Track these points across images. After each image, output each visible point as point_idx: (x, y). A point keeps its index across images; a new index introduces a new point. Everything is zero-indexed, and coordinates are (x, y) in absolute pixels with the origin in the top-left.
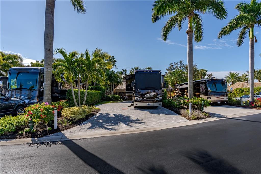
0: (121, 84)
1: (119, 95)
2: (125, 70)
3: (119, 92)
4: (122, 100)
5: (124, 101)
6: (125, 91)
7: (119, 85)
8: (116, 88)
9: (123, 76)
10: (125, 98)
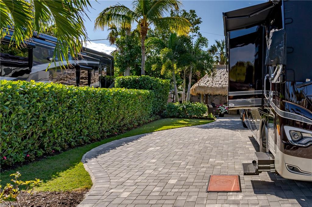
0: (212, 74)
1: (206, 103)
2: (221, 43)
3: (207, 93)
4: (212, 117)
5: (218, 120)
6: (226, 92)
7: (206, 75)
8: (196, 85)
9: (217, 57)
10: (220, 110)
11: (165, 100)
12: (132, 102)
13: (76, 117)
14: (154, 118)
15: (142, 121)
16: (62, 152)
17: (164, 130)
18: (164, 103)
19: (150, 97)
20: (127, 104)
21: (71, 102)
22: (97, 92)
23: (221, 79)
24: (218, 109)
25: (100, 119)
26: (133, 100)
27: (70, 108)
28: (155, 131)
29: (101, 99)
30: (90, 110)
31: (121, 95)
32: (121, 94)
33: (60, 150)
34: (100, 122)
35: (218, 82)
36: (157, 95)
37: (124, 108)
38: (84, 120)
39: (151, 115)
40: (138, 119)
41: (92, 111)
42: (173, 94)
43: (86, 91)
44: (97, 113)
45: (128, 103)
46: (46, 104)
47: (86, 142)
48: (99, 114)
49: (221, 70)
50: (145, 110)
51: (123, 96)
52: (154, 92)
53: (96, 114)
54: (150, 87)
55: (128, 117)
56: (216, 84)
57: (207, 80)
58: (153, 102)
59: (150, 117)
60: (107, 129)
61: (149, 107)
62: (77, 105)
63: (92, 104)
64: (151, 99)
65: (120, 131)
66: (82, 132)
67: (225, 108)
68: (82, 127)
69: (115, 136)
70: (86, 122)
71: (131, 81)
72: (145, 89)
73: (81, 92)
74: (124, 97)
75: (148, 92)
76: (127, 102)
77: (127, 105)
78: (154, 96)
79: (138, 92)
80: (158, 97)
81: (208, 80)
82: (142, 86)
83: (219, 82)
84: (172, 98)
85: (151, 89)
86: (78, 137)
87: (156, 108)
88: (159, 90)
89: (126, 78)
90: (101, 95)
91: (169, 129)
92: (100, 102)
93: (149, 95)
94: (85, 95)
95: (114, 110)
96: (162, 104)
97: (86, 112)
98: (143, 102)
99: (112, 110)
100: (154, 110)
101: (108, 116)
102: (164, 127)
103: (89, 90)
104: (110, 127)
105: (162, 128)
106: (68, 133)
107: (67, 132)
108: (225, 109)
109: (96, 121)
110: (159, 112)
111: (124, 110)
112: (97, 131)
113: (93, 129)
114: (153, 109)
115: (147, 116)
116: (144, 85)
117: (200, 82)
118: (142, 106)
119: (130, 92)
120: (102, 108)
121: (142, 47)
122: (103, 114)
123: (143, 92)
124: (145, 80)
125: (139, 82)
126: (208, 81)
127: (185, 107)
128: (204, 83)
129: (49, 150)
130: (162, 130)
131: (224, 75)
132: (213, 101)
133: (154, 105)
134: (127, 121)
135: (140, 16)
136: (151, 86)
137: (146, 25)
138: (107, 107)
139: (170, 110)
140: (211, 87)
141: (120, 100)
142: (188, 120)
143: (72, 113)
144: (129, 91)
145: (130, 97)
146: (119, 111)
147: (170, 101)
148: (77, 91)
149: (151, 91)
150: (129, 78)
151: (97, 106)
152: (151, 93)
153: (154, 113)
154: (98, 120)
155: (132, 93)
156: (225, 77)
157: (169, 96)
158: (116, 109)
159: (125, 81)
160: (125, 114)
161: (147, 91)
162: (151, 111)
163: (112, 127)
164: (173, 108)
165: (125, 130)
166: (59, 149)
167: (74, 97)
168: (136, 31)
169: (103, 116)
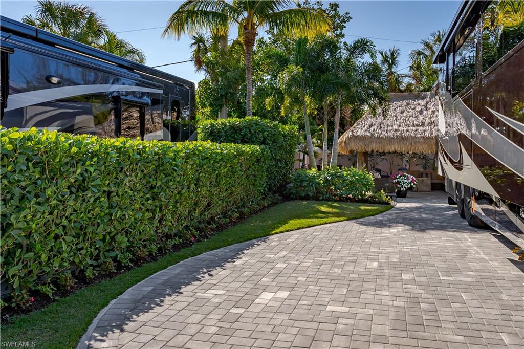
2: (389, 54)
4: (385, 198)
5: (398, 206)
7: (368, 113)
10: (398, 183)
11: (289, 163)
12: (225, 170)
13: (96, 209)
14: (270, 201)
15: (247, 209)
16: (57, 298)
17: (293, 230)
18: (287, 171)
19: (262, 159)
20: (217, 175)
21: (81, 174)
22: (147, 149)
23: (397, 120)
24: (394, 181)
25: (158, 209)
26: (228, 165)
27: (80, 187)
28: (273, 234)
29: (158, 167)
30: (132, 190)
31: (202, 156)
32: (204, 154)
33: (50, 295)
34: (156, 217)
35: (392, 126)
36: (275, 155)
37: (210, 183)
38: (118, 214)
39: (264, 194)
40: (240, 204)
41: (136, 194)
42: (302, 152)
43: (121, 148)
44: (148, 196)
45: (217, 172)
46: (9, 182)
47: (123, 265)
48: (154, 199)
49: (396, 103)
50: (253, 184)
51: (207, 158)
52: (269, 148)
53: (148, 199)
54: (262, 139)
55: (220, 202)
56: (387, 130)
57: (369, 123)
58: (268, 168)
59: (263, 199)
60: (175, 231)
61: (260, 178)
62: (98, 182)
63: (136, 177)
64: (263, 162)
65: (203, 233)
66: (115, 241)
67: (408, 179)
68: (113, 230)
69: (192, 245)
70: (123, 218)
71: (225, 129)
72: (253, 143)
73: (106, 149)
74: (210, 159)
75: (258, 148)
76: (215, 170)
77: (215, 176)
78: (269, 156)
79: (237, 150)
80: (277, 158)
81: (372, 124)
82: (247, 138)
83: (394, 127)
84: (300, 161)
85: (263, 143)
86: (106, 254)
87: (274, 180)
88: (278, 145)
89: (217, 124)
90: (156, 157)
91: (303, 228)
92: (157, 173)
93: (259, 154)
94: (118, 156)
95: (189, 188)
96: (284, 171)
97: (122, 195)
98: (248, 169)
99: (182, 189)
100: (270, 185)
101: (176, 202)
102: (292, 222)
103: (128, 145)
104: (182, 225)
105: (287, 226)
106: (79, 246)
107: (77, 244)
108: (410, 181)
109: (148, 215)
110: (278, 188)
111: (210, 186)
112: (152, 236)
113: (140, 233)
114: (269, 183)
115: (256, 197)
116: (249, 135)
117: (354, 127)
118: (246, 177)
119: (222, 150)
120: (160, 186)
121: (247, 67)
122: (163, 199)
123: (248, 150)
124: (252, 127)
125: (241, 130)
126: (371, 126)
127: (329, 178)
128: (364, 129)
129: (19, 299)
130: (288, 231)
131: (402, 112)
132: (377, 164)
133: (269, 174)
134: (216, 210)
135: (242, 11)
136: (264, 137)
137: (253, 28)
138: (172, 183)
139: (299, 184)
140: (378, 138)
141: (201, 166)
142: (335, 204)
143: (86, 200)
144: (219, 147)
145: (222, 159)
146: (199, 190)
147: (298, 165)
148: (97, 148)
149: (263, 146)
150: (222, 124)
151: (148, 182)
152: (264, 151)
153: (269, 190)
154: (153, 211)
155: (225, 152)
156: (406, 117)
157: (296, 157)
158: (193, 186)
159: (216, 129)
160: (213, 195)
161: (255, 146)
162: (264, 186)
163: (185, 224)
164: (307, 181)
165: (213, 230)
166: (48, 290)
167: (88, 163)
168: (236, 42)
169: (163, 203)
